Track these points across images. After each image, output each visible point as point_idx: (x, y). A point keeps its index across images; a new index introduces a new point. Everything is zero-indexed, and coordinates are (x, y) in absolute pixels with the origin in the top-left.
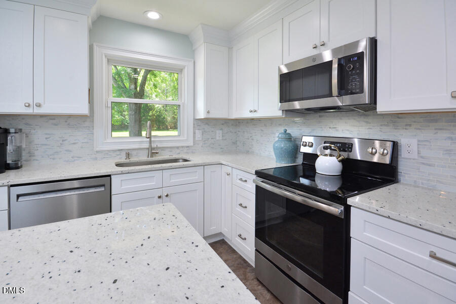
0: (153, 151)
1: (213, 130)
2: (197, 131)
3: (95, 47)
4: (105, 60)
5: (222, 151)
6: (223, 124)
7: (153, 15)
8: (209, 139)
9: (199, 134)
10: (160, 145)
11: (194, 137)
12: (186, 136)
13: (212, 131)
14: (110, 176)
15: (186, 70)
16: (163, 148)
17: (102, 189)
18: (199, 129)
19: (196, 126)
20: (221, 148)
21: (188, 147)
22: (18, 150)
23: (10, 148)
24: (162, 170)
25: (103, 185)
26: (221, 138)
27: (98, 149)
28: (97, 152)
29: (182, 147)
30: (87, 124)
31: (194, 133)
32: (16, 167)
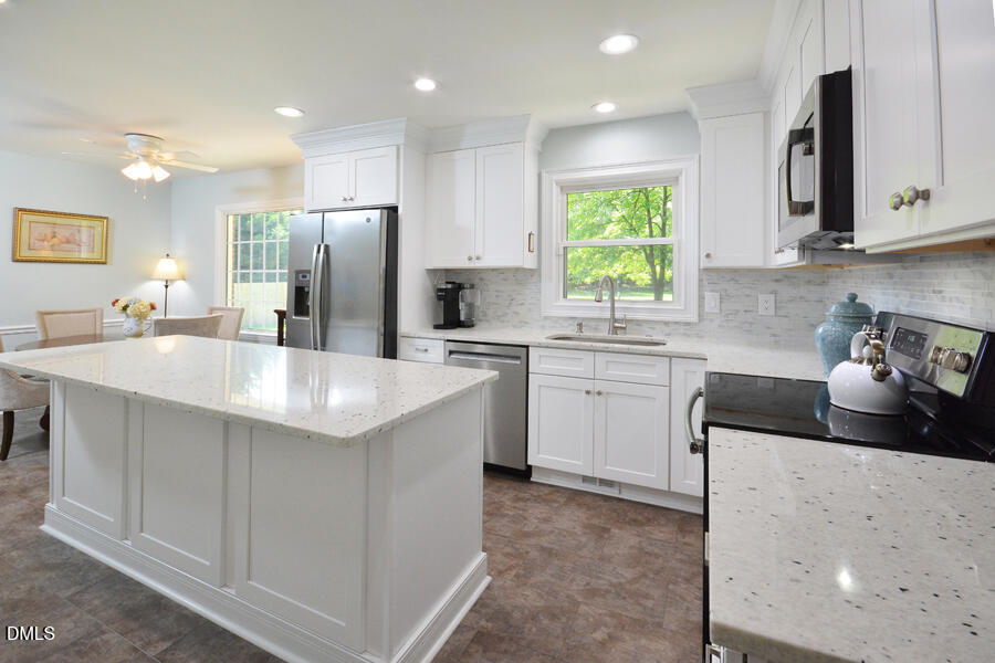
0: (617, 325)
1: (748, 292)
2: (708, 295)
3: (544, 175)
4: (556, 190)
5: (776, 342)
6: (777, 281)
7: (606, 108)
8: (738, 311)
9: (711, 301)
10: (630, 316)
11: (701, 305)
12: (683, 303)
13: (748, 296)
14: (527, 347)
15: (682, 179)
16: (638, 323)
17: (518, 362)
18: (712, 291)
19: (705, 283)
20: (774, 335)
21: (688, 324)
22: (471, 306)
23: (462, 306)
24: (594, 351)
25: (518, 358)
26: (772, 312)
27: (546, 314)
28: (546, 318)
29: (676, 323)
30: (534, 279)
31: (701, 298)
32: (468, 325)
